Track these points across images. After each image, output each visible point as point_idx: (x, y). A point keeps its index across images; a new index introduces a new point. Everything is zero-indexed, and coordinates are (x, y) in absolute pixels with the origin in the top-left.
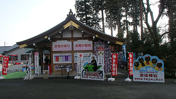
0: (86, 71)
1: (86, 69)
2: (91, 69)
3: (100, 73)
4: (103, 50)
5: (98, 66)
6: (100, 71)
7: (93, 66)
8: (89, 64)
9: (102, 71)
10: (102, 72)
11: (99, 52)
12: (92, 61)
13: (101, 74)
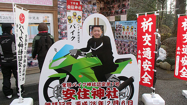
0: (62, 81)
1: (62, 75)
2: (84, 74)
3: (122, 87)
4: (80, 8)
5: (118, 61)
6: (121, 78)
7: (96, 61)
8: (79, 53)
9: (132, 80)
10: (129, 82)
11: (70, 14)
12: (92, 43)
13: (127, 90)
